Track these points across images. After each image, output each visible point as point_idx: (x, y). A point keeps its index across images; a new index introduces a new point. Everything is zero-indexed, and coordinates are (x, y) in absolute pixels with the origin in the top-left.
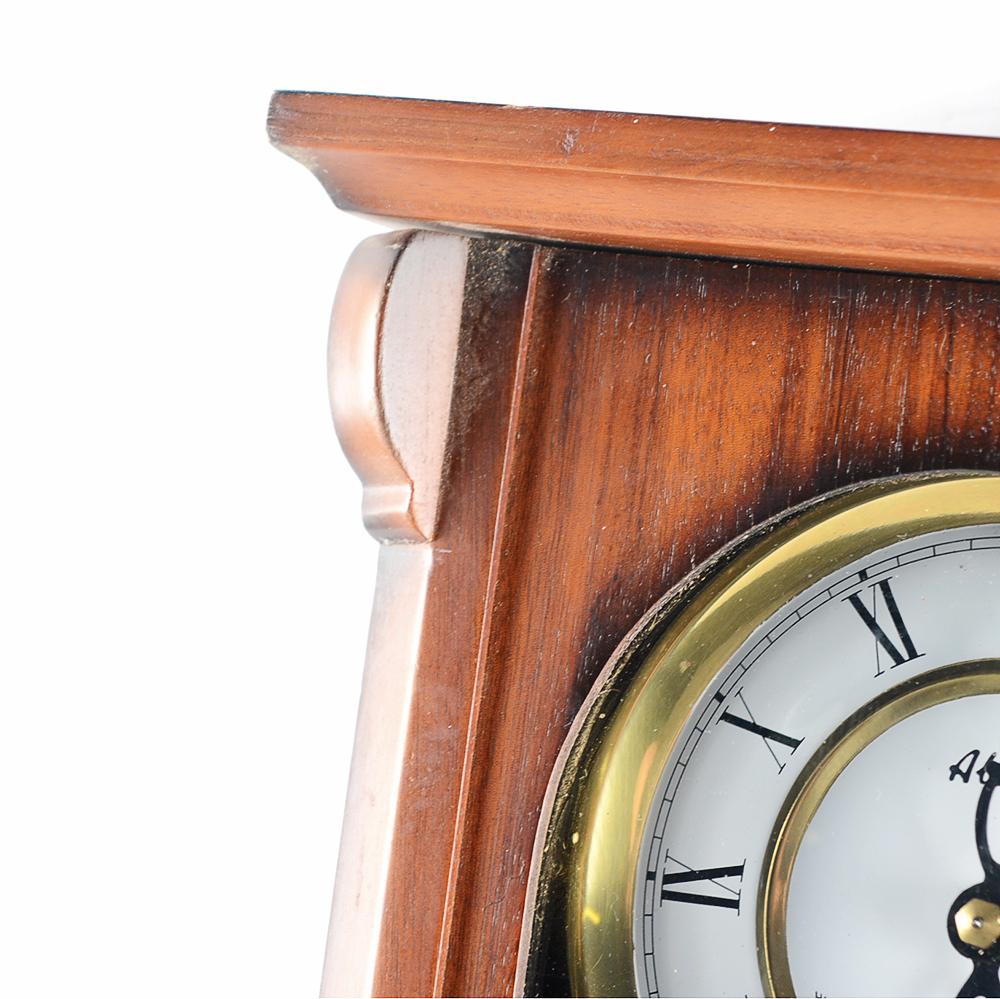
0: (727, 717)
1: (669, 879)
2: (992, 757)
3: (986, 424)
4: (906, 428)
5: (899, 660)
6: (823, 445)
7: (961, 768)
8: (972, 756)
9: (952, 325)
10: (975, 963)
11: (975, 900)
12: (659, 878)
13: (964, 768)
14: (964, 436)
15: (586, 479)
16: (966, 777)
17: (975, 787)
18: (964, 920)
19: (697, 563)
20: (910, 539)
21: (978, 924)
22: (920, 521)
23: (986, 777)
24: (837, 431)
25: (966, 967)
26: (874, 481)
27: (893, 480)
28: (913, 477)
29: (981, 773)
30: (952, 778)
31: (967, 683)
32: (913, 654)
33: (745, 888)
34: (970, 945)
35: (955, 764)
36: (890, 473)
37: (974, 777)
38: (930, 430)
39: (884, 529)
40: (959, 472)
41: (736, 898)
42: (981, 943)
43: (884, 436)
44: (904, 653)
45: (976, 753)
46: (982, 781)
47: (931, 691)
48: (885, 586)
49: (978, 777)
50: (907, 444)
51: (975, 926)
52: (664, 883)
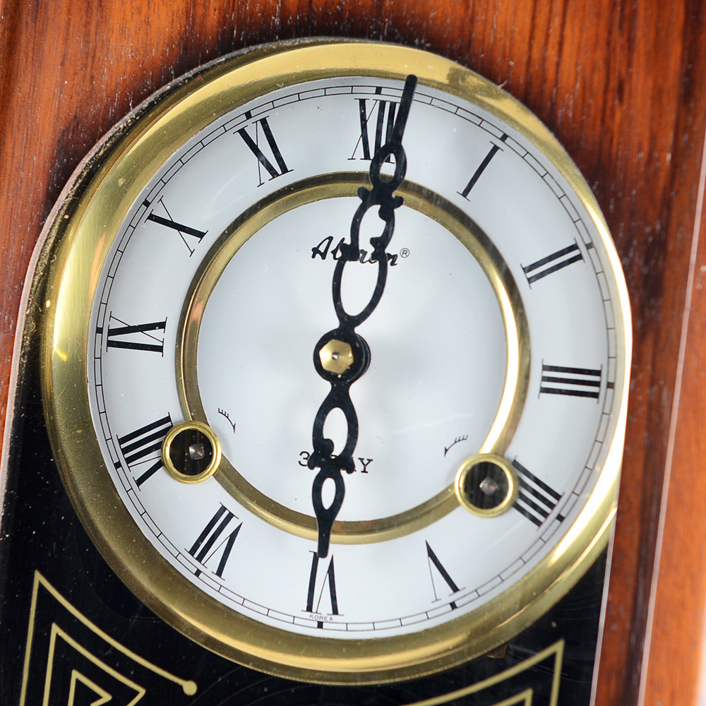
0: (152, 217)
1: (112, 332)
2: (343, 239)
3: (340, 4)
4: (283, 8)
5: (274, 174)
6: (223, 21)
7: (320, 249)
8: (328, 241)
10: (333, 387)
11: (333, 341)
12: (105, 332)
13: (322, 249)
14: (325, 13)
15: (53, 47)
16: (324, 256)
17: (331, 263)
18: (326, 355)
19: (134, 106)
20: (286, 88)
21: (336, 357)
22: (292, 75)
23: (339, 254)
24: (233, 10)
25: (326, 387)
26: (260, 47)
27: (273, 46)
28: (288, 43)
29: (334, 252)
30: (313, 257)
31: (324, 190)
32: (285, 170)
33: (167, 337)
34: (330, 372)
35: (316, 246)
36: (271, 39)
37: (330, 255)
38: (300, 9)
39: (267, 80)
40: (321, 39)
41: (161, 344)
42: (339, 371)
43: (267, 14)
44: (278, 169)
45: (331, 239)
46: (335, 258)
47: (300, 195)
48: (264, 122)
49: (332, 255)
50: (283, 20)
51: (333, 358)
52: (108, 336)
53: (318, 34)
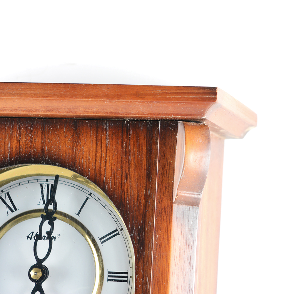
2: (37, 233)
3: (30, 152)
4: (10, 155)
5: (12, 211)
7: (29, 236)
8: (32, 233)
9: (20, 129)
10: (36, 283)
11: (35, 268)
13: (30, 236)
14: (25, 156)
16: (31, 239)
17: (33, 240)
18: (32, 273)
20: (13, 182)
21: (36, 274)
22: (15, 177)
23: (36, 238)
25: (34, 284)
26: (3, 168)
27: (8, 168)
28: (13, 167)
29: (34, 237)
30: (27, 239)
31: (30, 216)
32: (16, 209)
34: (34, 279)
35: (28, 235)
36: (7, 166)
37: (33, 238)
38: (16, 155)
39: (7, 180)
40: (24, 165)
42: (37, 278)
43: (5, 157)
44: (14, 210)
45: (33, 232)
46: (35, 239)
47: (21, 218)
48: (8, 194)
49: (34, 238)
50: (11, 158)
51: (35, 274)
53: (23, 163)
